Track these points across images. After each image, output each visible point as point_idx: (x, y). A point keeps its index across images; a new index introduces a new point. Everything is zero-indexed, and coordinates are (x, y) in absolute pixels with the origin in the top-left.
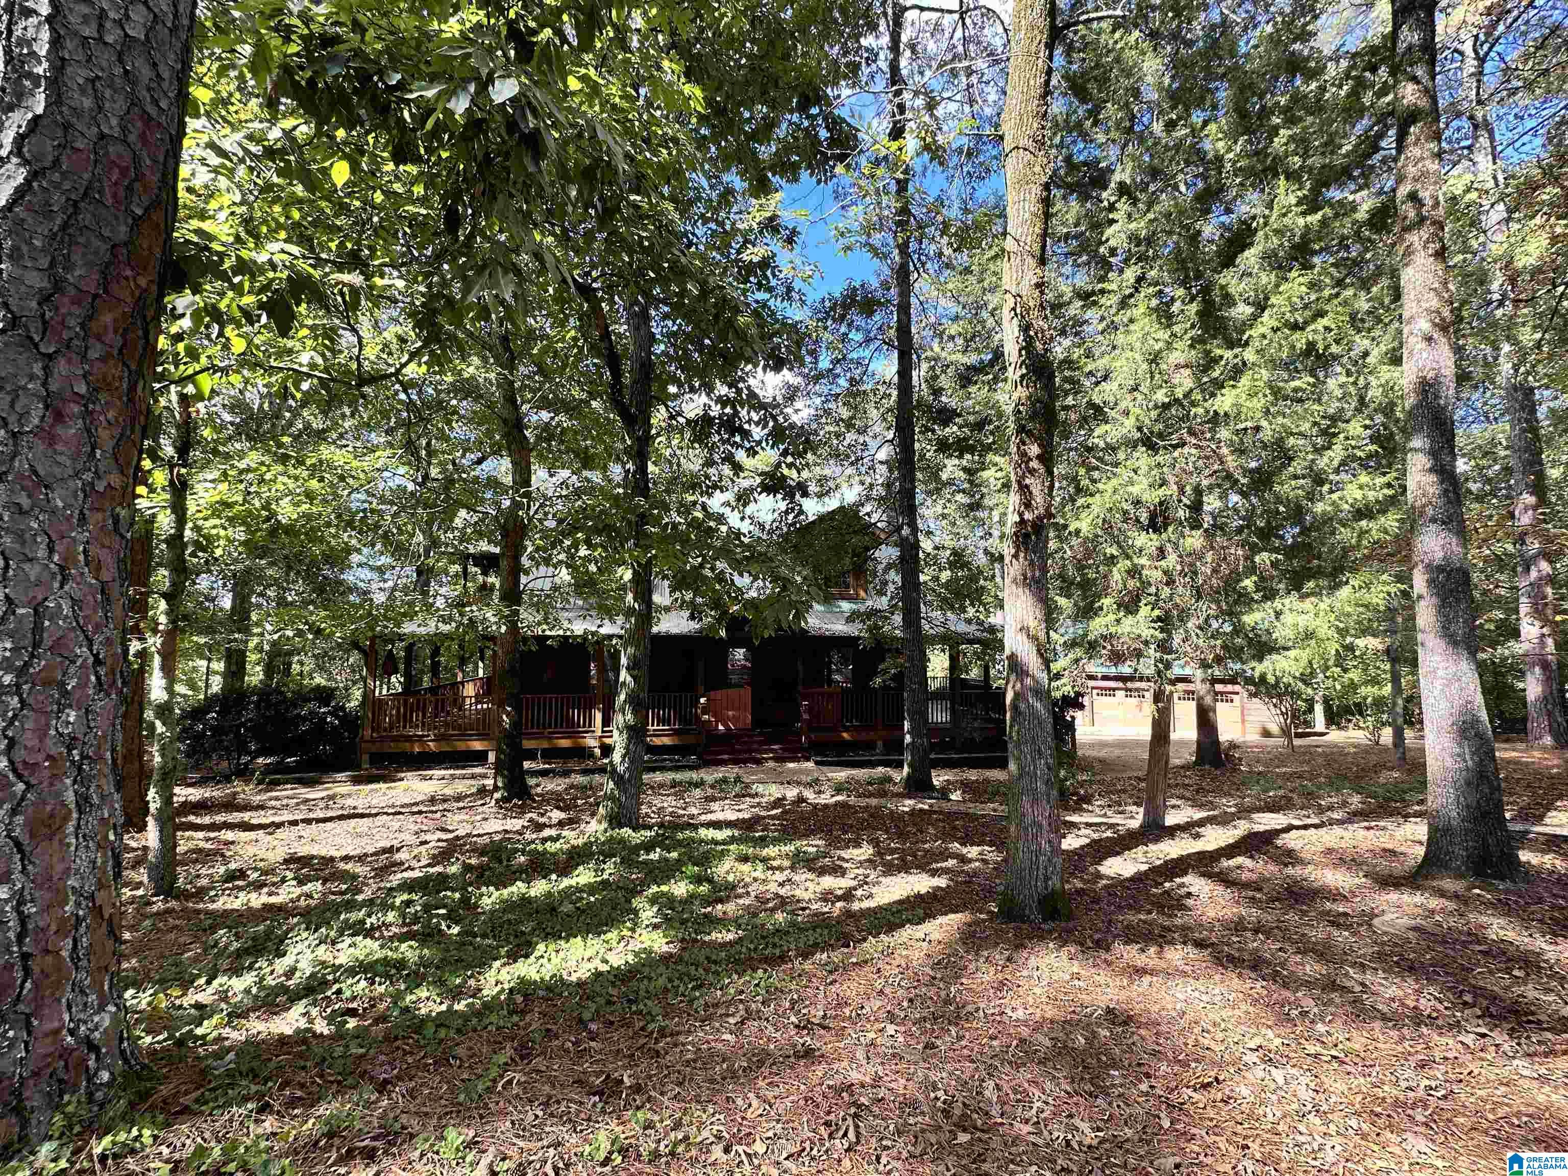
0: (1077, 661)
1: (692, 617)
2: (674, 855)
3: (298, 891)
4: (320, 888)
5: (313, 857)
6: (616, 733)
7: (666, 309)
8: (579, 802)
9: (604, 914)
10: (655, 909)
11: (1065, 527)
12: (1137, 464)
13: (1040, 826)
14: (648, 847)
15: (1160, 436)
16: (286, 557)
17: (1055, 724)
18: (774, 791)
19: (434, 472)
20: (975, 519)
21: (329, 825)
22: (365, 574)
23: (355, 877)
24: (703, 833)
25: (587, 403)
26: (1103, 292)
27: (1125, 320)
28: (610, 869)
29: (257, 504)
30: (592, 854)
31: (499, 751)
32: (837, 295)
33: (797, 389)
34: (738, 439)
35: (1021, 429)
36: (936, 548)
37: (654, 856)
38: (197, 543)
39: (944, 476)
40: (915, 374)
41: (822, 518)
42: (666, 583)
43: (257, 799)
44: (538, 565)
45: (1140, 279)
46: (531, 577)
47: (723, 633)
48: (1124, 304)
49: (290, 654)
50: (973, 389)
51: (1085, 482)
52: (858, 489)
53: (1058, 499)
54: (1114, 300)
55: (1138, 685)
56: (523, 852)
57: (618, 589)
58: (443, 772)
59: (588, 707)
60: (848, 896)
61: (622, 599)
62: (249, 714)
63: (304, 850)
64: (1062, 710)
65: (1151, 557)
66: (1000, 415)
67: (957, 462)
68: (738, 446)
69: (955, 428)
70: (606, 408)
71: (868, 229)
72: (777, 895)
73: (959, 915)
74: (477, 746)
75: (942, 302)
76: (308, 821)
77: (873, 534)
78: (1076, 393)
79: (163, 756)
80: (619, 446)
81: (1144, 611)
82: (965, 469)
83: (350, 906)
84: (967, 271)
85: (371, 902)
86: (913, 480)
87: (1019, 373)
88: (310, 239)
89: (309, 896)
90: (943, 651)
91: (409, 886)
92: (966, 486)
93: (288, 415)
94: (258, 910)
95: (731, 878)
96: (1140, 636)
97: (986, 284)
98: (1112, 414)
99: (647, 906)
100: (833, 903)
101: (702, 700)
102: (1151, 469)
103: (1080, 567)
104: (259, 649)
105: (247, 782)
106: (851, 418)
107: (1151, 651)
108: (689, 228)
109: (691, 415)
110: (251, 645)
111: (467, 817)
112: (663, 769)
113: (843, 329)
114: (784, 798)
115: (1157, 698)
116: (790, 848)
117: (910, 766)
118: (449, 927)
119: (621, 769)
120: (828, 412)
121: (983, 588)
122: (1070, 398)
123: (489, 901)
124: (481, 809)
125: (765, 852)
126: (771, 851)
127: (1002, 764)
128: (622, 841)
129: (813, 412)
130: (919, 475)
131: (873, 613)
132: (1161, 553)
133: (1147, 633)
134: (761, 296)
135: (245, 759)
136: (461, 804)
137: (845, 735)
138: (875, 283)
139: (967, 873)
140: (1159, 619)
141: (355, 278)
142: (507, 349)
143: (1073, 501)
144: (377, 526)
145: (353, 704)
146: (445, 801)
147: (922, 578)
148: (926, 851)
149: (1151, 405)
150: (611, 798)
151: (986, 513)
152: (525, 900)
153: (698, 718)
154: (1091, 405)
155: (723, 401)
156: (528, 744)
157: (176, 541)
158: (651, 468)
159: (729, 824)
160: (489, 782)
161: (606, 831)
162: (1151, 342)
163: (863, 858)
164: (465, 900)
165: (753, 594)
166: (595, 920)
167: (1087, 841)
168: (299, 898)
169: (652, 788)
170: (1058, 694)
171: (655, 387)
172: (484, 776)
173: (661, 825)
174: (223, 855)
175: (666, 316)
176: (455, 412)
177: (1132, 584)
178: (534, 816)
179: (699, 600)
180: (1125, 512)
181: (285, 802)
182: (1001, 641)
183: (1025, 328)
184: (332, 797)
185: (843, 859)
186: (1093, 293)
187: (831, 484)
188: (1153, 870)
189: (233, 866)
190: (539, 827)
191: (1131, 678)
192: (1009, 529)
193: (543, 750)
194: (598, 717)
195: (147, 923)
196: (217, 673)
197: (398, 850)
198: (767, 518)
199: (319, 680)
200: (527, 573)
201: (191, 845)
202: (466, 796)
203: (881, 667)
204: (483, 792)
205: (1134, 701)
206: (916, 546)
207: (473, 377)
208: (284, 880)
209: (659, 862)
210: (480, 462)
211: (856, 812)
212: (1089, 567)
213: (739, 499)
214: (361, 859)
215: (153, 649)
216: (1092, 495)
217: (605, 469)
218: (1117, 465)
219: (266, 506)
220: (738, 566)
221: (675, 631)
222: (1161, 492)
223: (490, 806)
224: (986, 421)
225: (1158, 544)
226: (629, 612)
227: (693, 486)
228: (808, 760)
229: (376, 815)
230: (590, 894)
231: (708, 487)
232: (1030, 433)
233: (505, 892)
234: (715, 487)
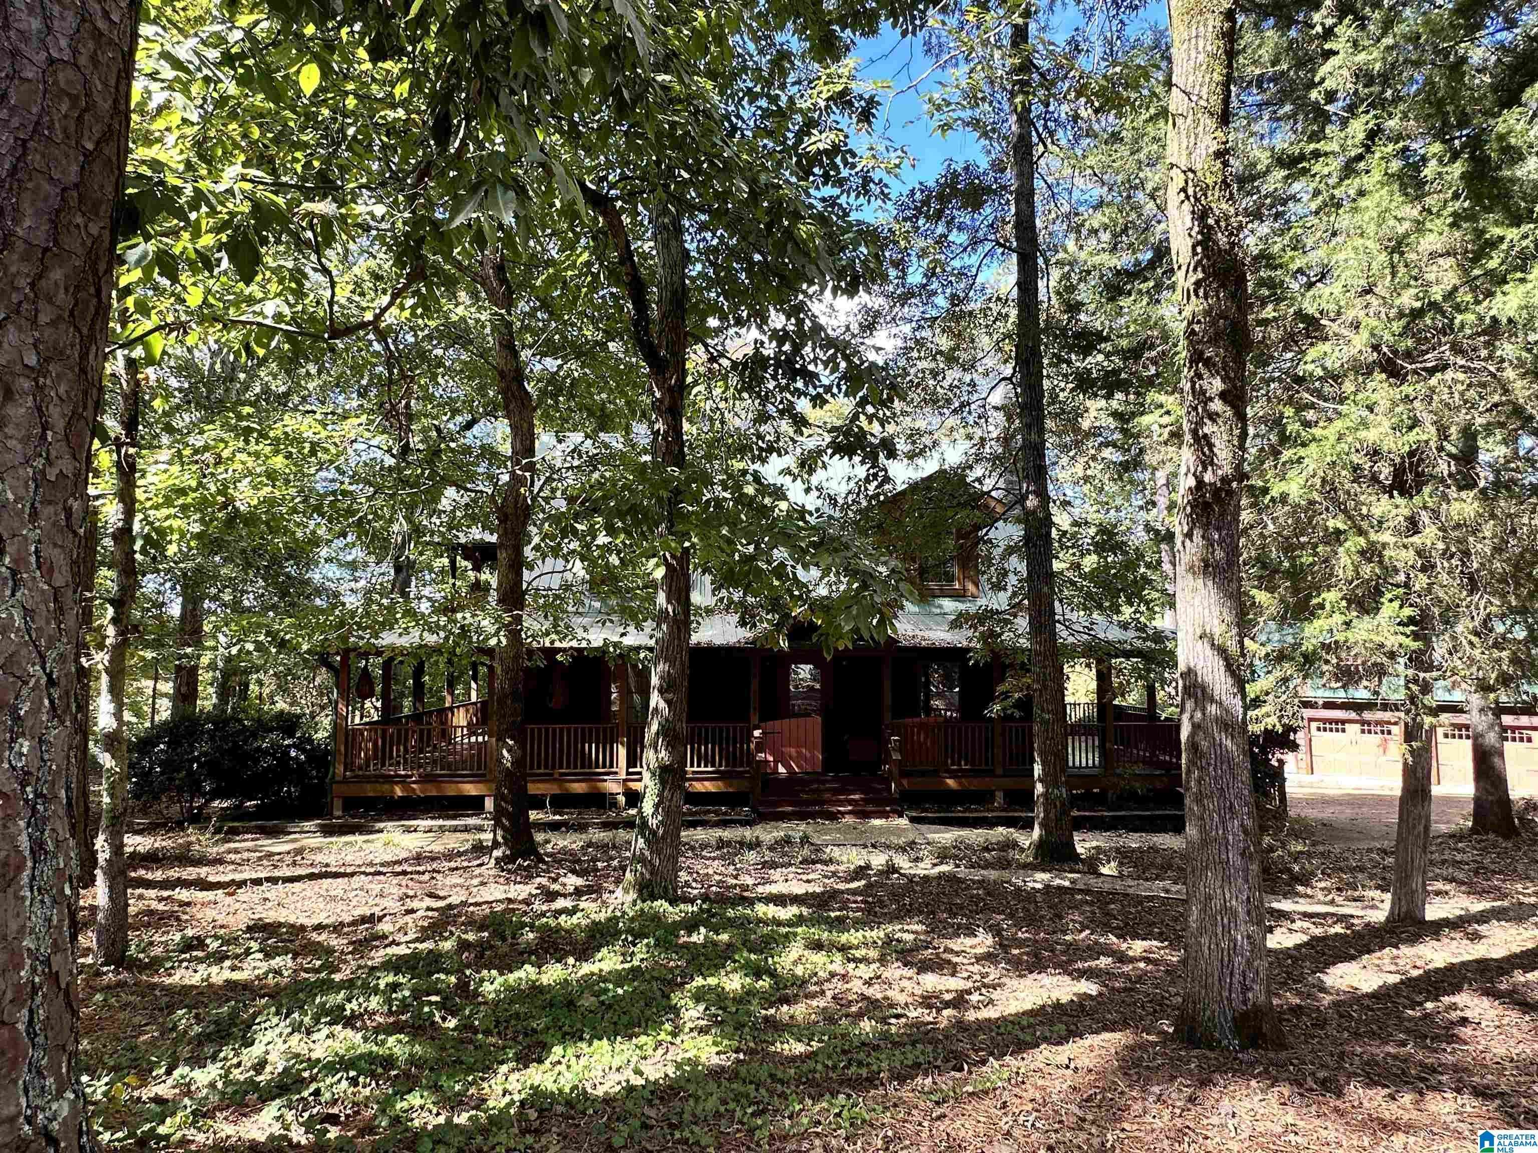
0: (1285, 680)
1: (743, 623)
2: (724, 937)
3: (264, 966)
4: (290, 964)
5: (280, 925)
6: (646, 775)
7: (703, 217)
8: (600, 865)
9: (636, 1012)
10: (701, 1008)
11: (1265, 491)
12: (1374, 397)
13: (1234, 914)
14: (691, 925)
15: (1408, 355)
16: (243, 551)
17: (1254, 772)
18: (853, 857)
19: (415, 441)
20: (1131, 482)
21: (298, 886)
22: (332, 571)
23: (330, 951)
24: (761, 909)
25: (603, 345)
26: (1316, 154)
27: (1352, 192)
28: (641, 953)
29: (213, 489)
30: (617, 934)
31: (499, 798)
32: (931, 183)
33: (878, 314)
34: (800, 384)
35: (1196, 358)
36: (1075, 524)
37: (698, 937)
38: (147, 538)
39: (1085, 424)
40: (1041, 284)
41: (914, 487)
42: (708, 578)
43: (214, 851)
44: (544, 557)
45: (1372, 135)
46: (536, 572)
47: (784, 644)
48: (1349, 170)
49: (247, 672)
50: (1125, 302)
51: (1293, 427)
52: (964, 446)
53: (1253, 451)
54: (1335, 165)
55: (1380, 715)
56: (532, 927)
57: (646, 587)
58: (429, 823)
59: (608, 740)
60: (960, 1001)
61: (652, 599)
62: (202, 747)
63: (271, 916)
64: (1264, 751)
65: (1397, 532)
66: (1165, 336)
67: (1103, 403)
68: (799, 393)
69: (1100, 357)
70: (626, 352)
71: (973, 98)
72: (864, 997)
73: (1118, 1035)
74: (471, 789)
75: (1079, 181)
76: (273, 880)
77: (987, 506)
78: (1279, 300)
79: (112, 796)
80: (645, 399)
81: (1389, 609)
82: (1116, 415)
83: (328, 986)
84: (1116, 137)
85: (349, 984)
86: (1041, 430)
87: (1192, 278)
88: (271, 161)
89: (278, 972)
90: (1088, 666)
91: (395, 965)
92: (1117, 436)
93: (242, 376)
94: (220, 987)
95: (799, 971)
96: (1382, 646)
97: (1142, 156)
98: (1332, 328)
99: (691, 1004)
100: (939, 1011)
101: (757, 733)
102: (1395, 404)
103: (1288, 548)
104: (212, 666)
105: (203, 830)
106: (953, 350)
107: (1401, 666)
108: (732, 108)
109: (738, 356)
110: (205, 660)
111: (460, 881)
112: (704, 824)
113: (941, 229)
114: (868, 867)
115: (1410, 735)
116: (877, 934)
117: (1042, 825)
118: (444, 1019)
119: (653, 822)
120: (920, 343)
121: (1144, 577)
122: (1270, 307)
123: (491, 988)
124: (477, 871)
125: (844, 938)
126: (853, 937)
127: (1177, 827)
128: (657, 918)
129: (900, 343)
130: (1049, 424)
131: (988, 614)
132: (1413, 525)
133: (1392, 641)
134: (828, 191)
135: (198, 802)
136: (453, 864)
137: (950, 782)
138: (984, 163)
139: (1127, 977)
140: (1411, 621)
141: (325, 207)
142: (503, 281)
143: (1276, 453)
144: (350, 512)
145: (321, 735)
146: (433, 859)
147: (1057, 566)
148: (1069, 945)
149: (1393, 312)
150: (642, 860)
151: (1147, 475)
152: (536, 989)
153: (751, 756)
154: (1300, 315)
155: (780, 337)
156: (534, 789)
157: (124, 535)
158: (686, 426)
159: (796, 900)
160: (487, 837)
161: (634, 903)
162: (1392, 222)
163: (979, 951)
164: (463, 985)
165: (823, 591)
166: (625, 1019)
167: (1305, 938)
168: (266, 974)
169: (693, 848)
170: (1255, 728)
171: (691, 322)
172: (480, 829)
173: (705, 898)
174: (178, 919)
175: (703, 227)
176: (440, 364)
177: (1367, 570)
178: (544, 881)
179: (750, 599)
180: (1356, 468)
181: (246, 855)
182: (1172, 654)
183: (1201, 216)
184: (299, 851)
185: (952, 951)
186: (1302, 157)
187: (927, 440)
188: (1409, 983)
189: (190, 933)
190: (551, 896)
191: (1369, 706)
192: (1181, 496)
193: (554, 797)
194: (622, 752)
195: (99, 997)
196: (166, 695)
197: (380, 919)
198: (840, 489)
199: (281, 705)
200: (531, 568)
201: (141, 905)
202: (460, 854)
203: (1000, 688)
204: (479, 849)
205: (1374, 739)
206: (1048, 522)
207: (463, 319)
208: (248, 953)
209: (704, 946)
210: (469, 426)
211: (968, 888)
212: (1303, 546)
213: (802, 465)
214: (337, 928)
215: (100, 667)
216: (1304, 445)
217: (628, 429)
218: (1342, 400)
219: (223, 492)
220: (800, 555)
221: (719, 641)
222: (1412, 436)
223: (489, 868)
224: (1146, 345)
225: (1407, 512)
226: (661, 617)
227: (743, 450)
228: (901, 816)
229: (352, 874)
230: (617, 985)
231: (761, 449)
232: (1208, 363)
233: (512, 977)
234: (770, 449)
